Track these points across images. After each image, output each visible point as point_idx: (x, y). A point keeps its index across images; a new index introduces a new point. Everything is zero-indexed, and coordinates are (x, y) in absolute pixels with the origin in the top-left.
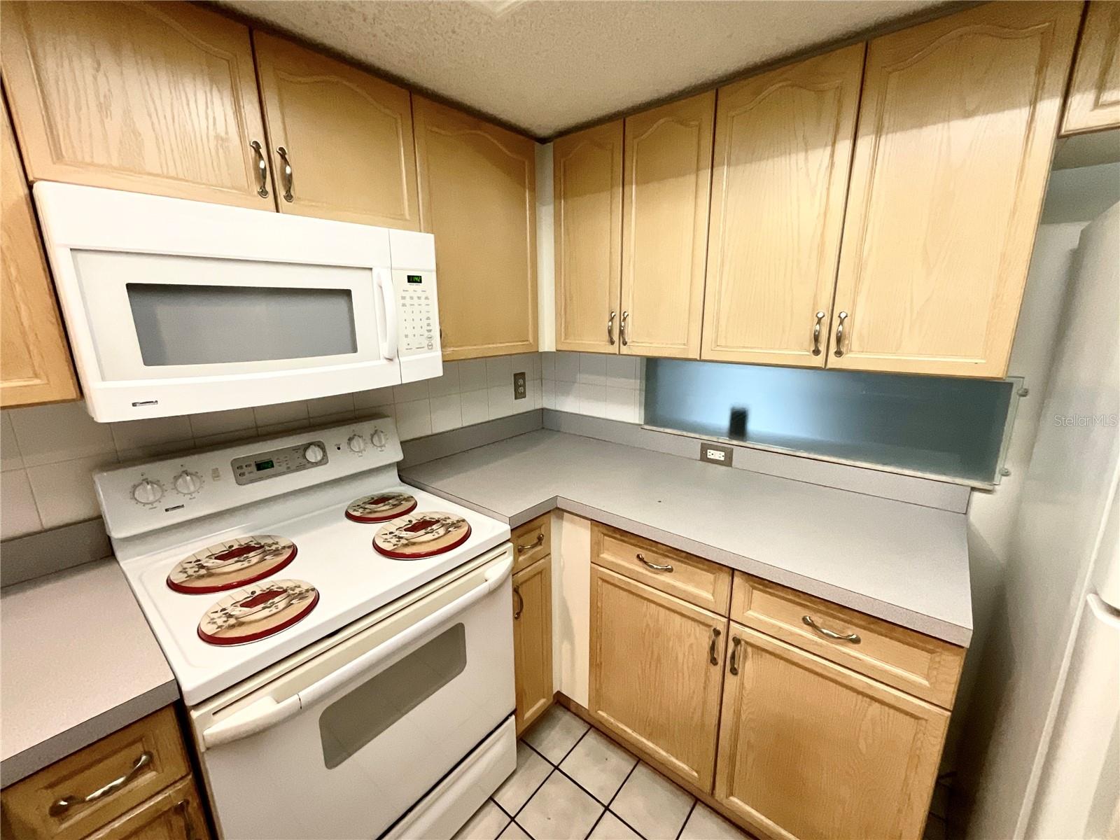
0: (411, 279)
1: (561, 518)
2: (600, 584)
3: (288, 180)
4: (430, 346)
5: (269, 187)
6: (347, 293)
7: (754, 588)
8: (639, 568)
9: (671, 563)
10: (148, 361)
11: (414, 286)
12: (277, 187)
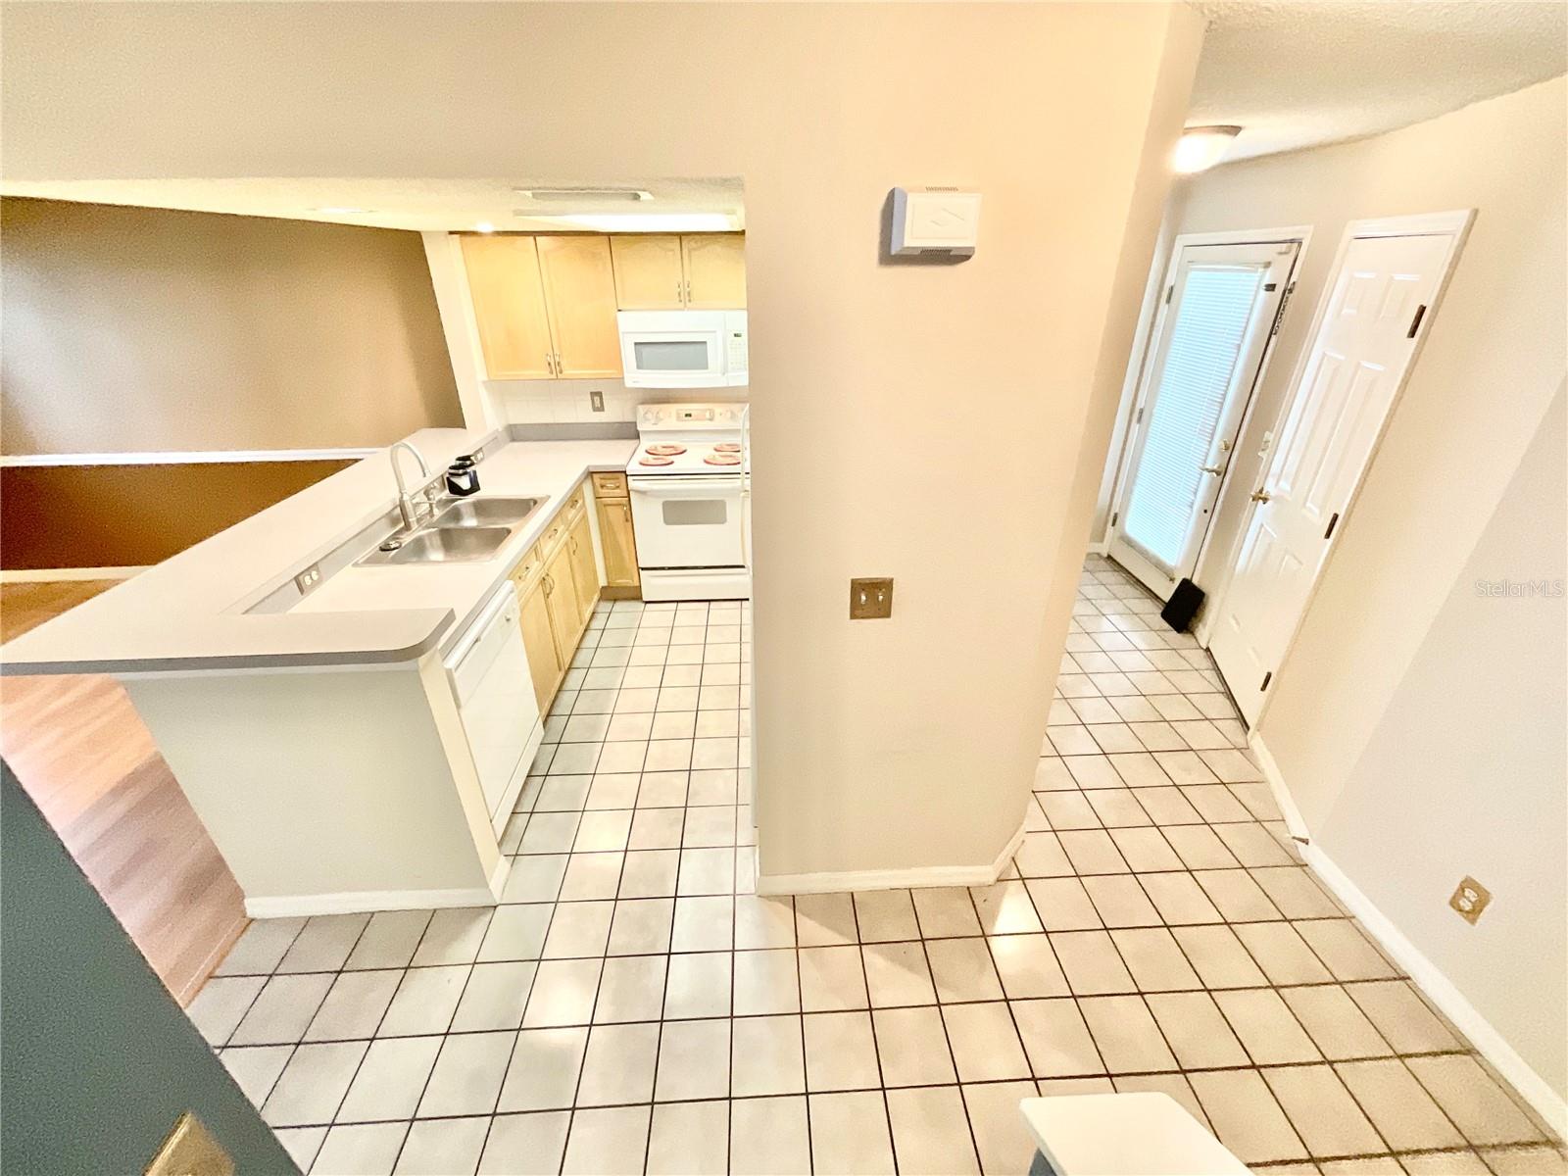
0: (736, 335)
3: (689, 294)
4: (744, 369)
5: (682, 299)
6: (705, 343)
10: (642, 368)
11: (736, 338)
12: (685, 298)
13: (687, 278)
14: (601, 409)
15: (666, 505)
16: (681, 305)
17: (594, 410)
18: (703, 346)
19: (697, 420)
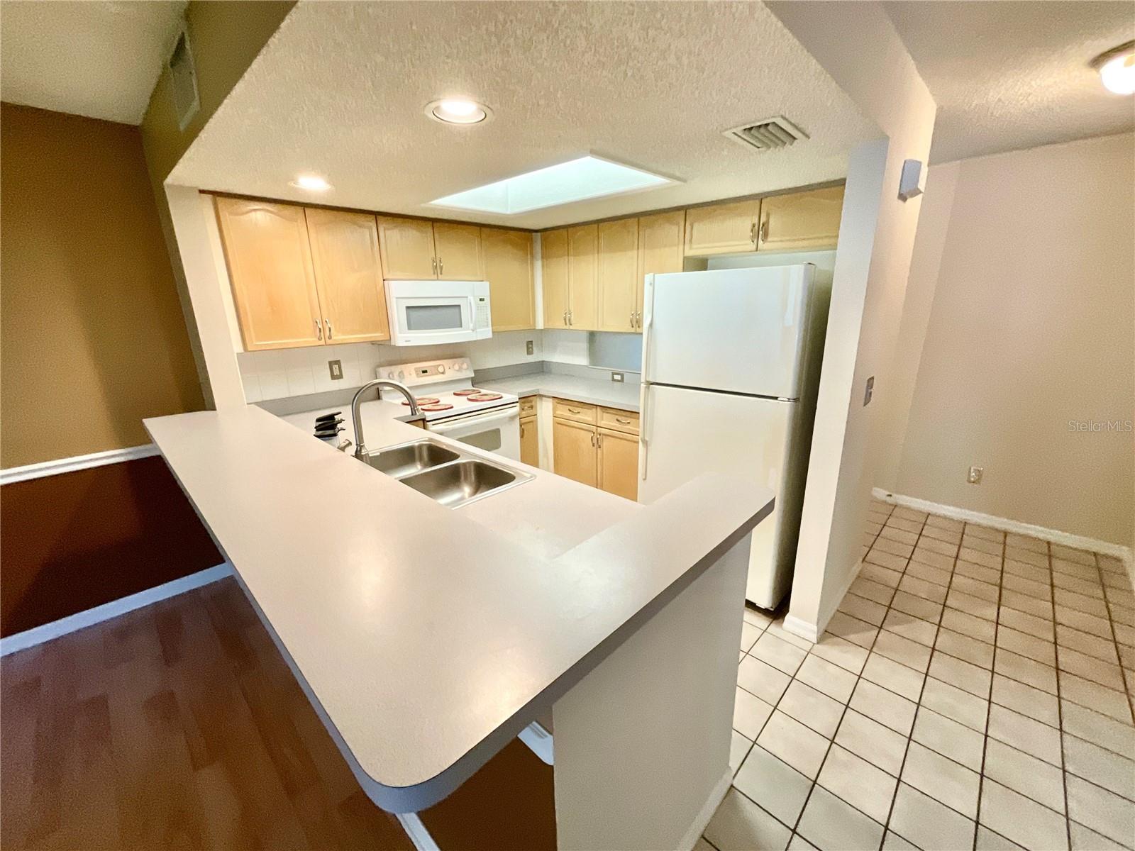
0: (481, 300)
1: (542, 400)
2: (558, 423)
3: (441, 268)
4: (487, 326)
6: (459, 306)
7: (604, 412)
8: (569, 414)
9: (579, 410)
10: (409, 329)
12: (439, 271)
13: (439, 256)
14: (340, 377)
16: (436, 277)
17: (332, 379)
18: (458, 309)
19: (433, 375)
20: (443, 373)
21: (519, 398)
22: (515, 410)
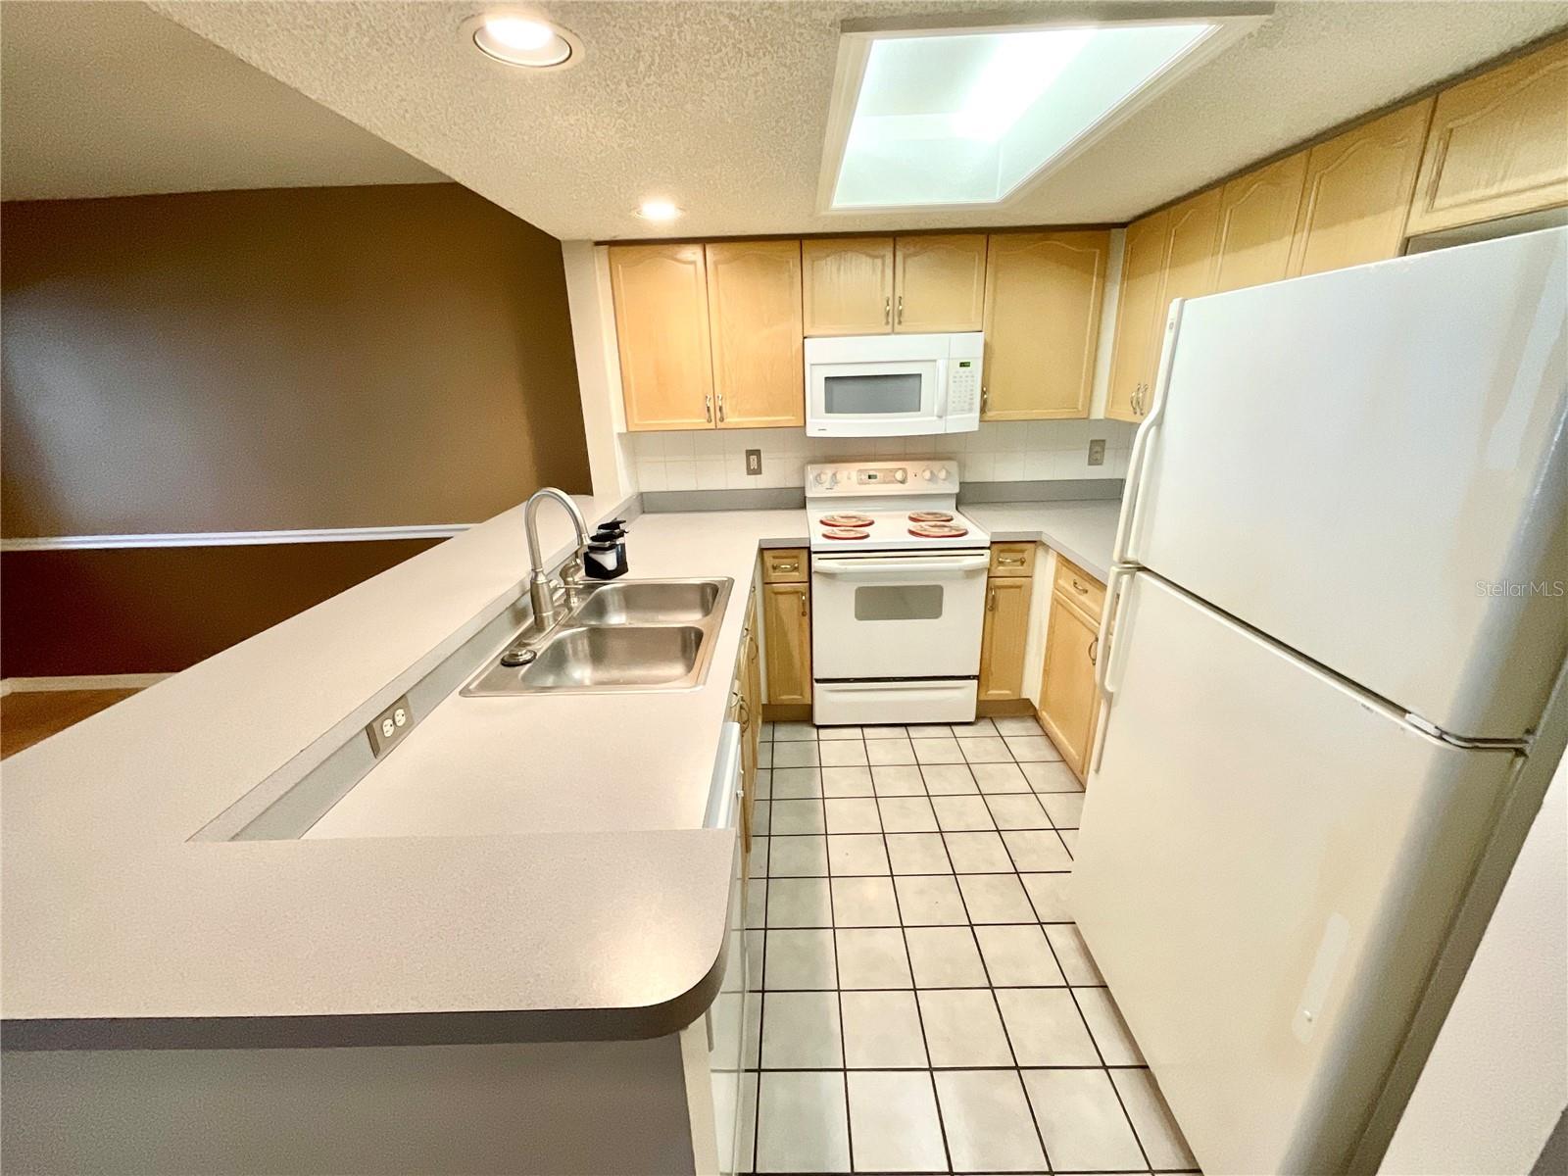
0: (963, 365)
3: (900, 313)
4: (971, 410)
5: (890, 320)
6: (920, 375)
8: (1073, 591)
9: (1088, 586)
10: (828, 411)
11: (964, 369)
12: (894, 319)
13: (898, 293)
14: (758, 471)
15: (862, 593)
16: (889, 328)
17: (748, 474)
18: (917, 380)
19: (885, 482)
20: (903, 482)
21: (992, 543)
22: (984, 559)
